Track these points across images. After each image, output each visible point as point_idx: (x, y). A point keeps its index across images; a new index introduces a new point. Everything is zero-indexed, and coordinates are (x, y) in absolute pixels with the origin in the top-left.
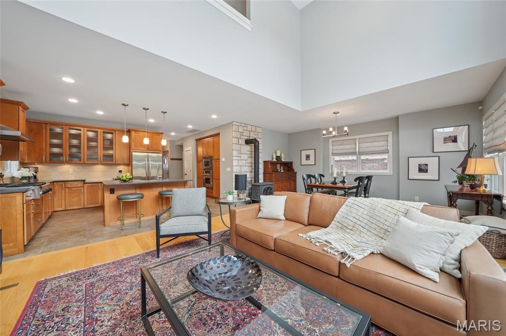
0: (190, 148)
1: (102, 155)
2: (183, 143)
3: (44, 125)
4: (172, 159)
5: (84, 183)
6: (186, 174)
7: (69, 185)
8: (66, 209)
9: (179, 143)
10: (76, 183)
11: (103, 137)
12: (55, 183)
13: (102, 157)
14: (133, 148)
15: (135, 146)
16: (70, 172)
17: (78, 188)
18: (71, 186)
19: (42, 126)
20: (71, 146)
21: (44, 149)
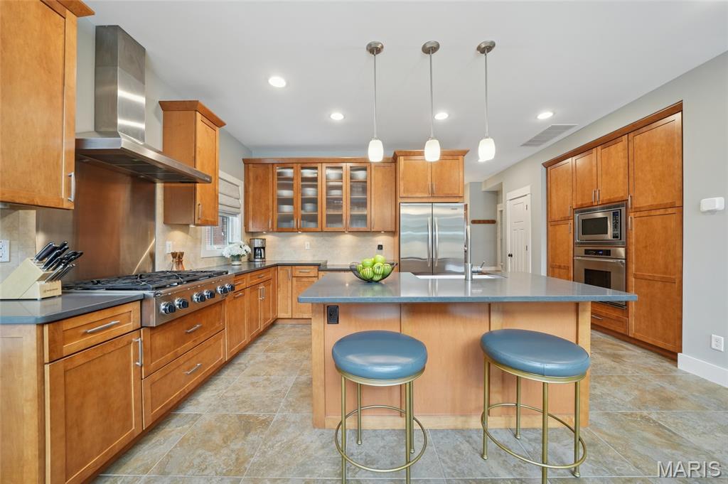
0: (526, 190)
1: (349, 214)
2: (501, 184)
3: (270, 166)
4: (474, 222)
5: (319, 270)
6: (510, 255)
7: (297, 273)
8: (293, 317)
9: (491, 186)
10: (307, 269)
11: (351, 178)
12: (279, 267)
13: (349, 218)
14: (402, 194)
15: (406, 190)
16: (306, 248)
17: (311, 279)
18: (301, 275)
19: (268, 168)
20: (305, 201)
21: (271, 208)
